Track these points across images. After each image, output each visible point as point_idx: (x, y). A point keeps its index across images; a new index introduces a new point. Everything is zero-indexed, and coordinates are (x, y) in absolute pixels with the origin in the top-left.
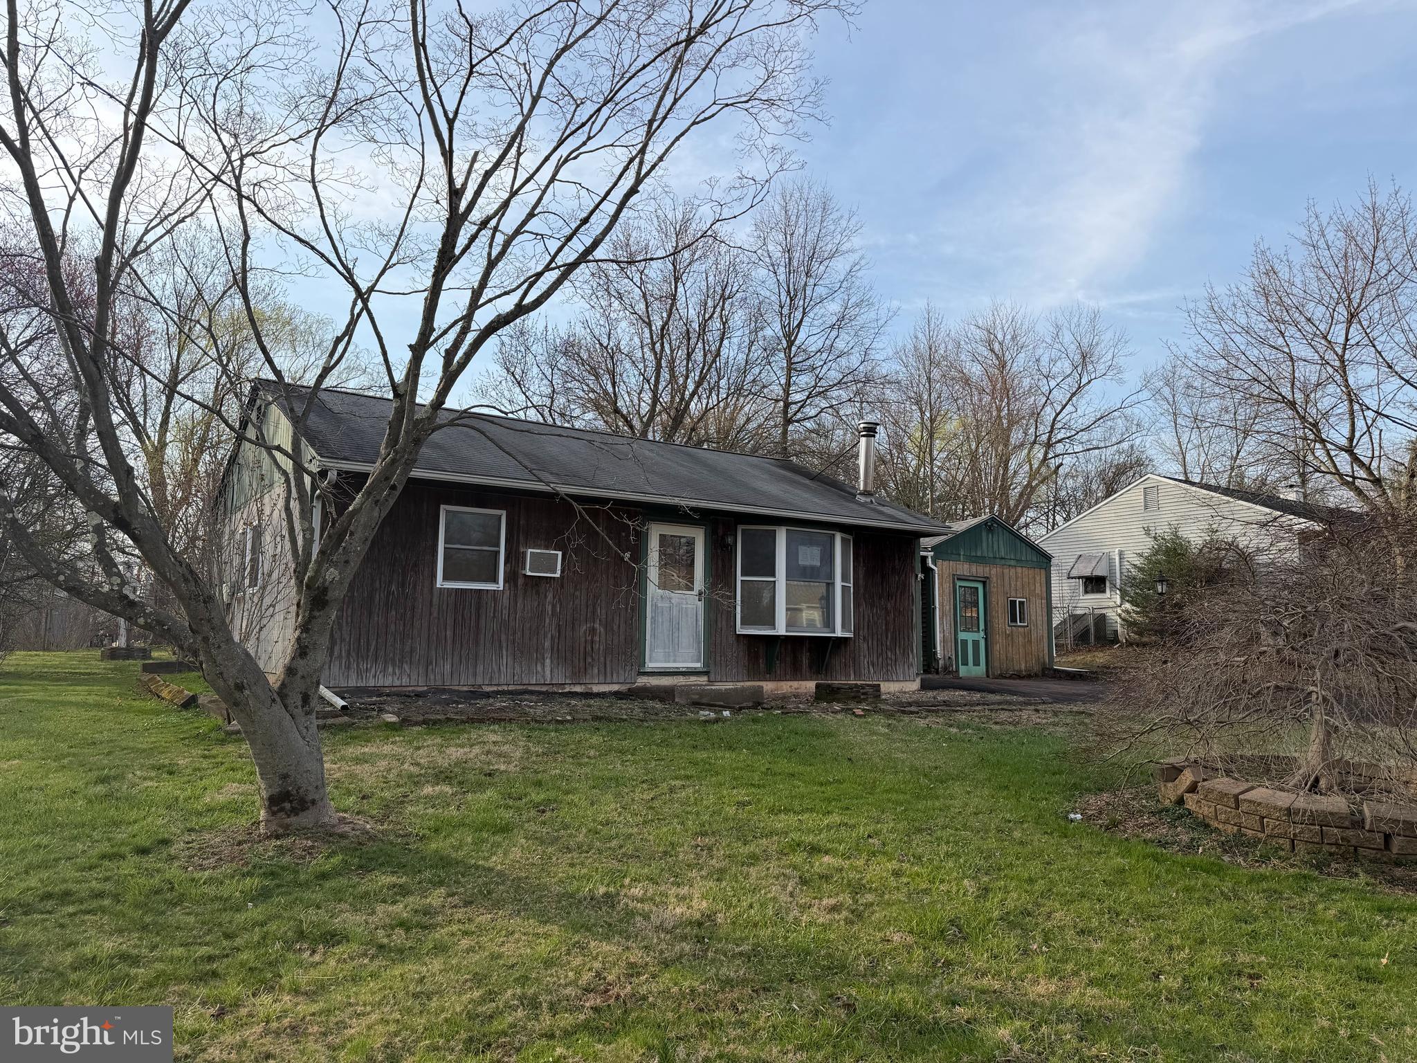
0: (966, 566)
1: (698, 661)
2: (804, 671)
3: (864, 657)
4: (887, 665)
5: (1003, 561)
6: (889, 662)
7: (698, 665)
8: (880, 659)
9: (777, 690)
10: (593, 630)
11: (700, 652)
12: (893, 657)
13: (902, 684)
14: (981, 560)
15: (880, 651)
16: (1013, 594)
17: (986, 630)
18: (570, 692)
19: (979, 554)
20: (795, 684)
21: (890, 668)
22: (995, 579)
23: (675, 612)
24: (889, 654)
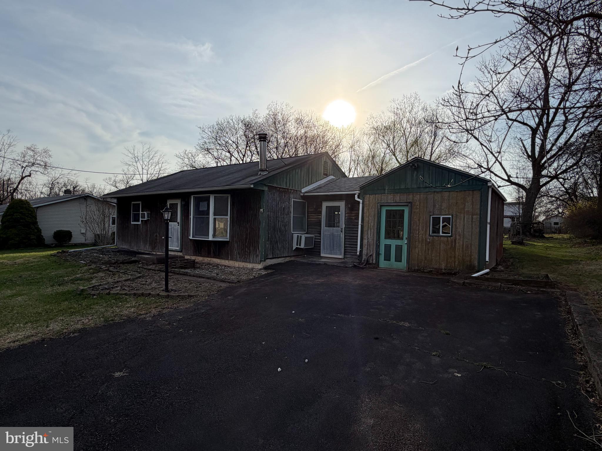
0: (390, 197)
1: (178, 247)
2: (211, 254)
3: (236, 250)
4: (245, 255)
5: (427, 190)
6: (246, 253)
7: (178, 248)
8: (242, 252)
9: (203, 260)
10: (157, 235)
11: (178, 244)
12: (249, 251)
13: (254, 265)
14: (407, 191)
15: (242, 248)
16: (436, 212)
17: (409, 239)
18: (153, 254)
19: (403, 187)
20: (209, 259)
21: (246, 256)
22: (418, 203)
23: (173, 230)
24: (247, 249)
